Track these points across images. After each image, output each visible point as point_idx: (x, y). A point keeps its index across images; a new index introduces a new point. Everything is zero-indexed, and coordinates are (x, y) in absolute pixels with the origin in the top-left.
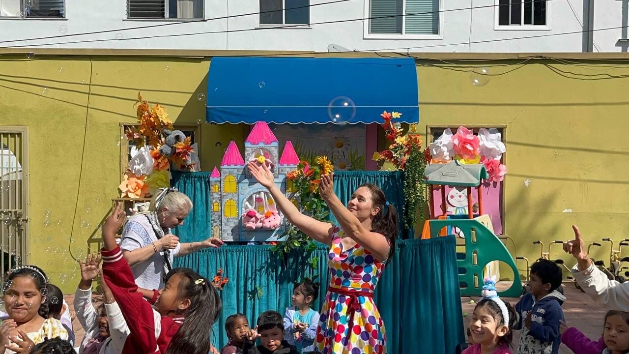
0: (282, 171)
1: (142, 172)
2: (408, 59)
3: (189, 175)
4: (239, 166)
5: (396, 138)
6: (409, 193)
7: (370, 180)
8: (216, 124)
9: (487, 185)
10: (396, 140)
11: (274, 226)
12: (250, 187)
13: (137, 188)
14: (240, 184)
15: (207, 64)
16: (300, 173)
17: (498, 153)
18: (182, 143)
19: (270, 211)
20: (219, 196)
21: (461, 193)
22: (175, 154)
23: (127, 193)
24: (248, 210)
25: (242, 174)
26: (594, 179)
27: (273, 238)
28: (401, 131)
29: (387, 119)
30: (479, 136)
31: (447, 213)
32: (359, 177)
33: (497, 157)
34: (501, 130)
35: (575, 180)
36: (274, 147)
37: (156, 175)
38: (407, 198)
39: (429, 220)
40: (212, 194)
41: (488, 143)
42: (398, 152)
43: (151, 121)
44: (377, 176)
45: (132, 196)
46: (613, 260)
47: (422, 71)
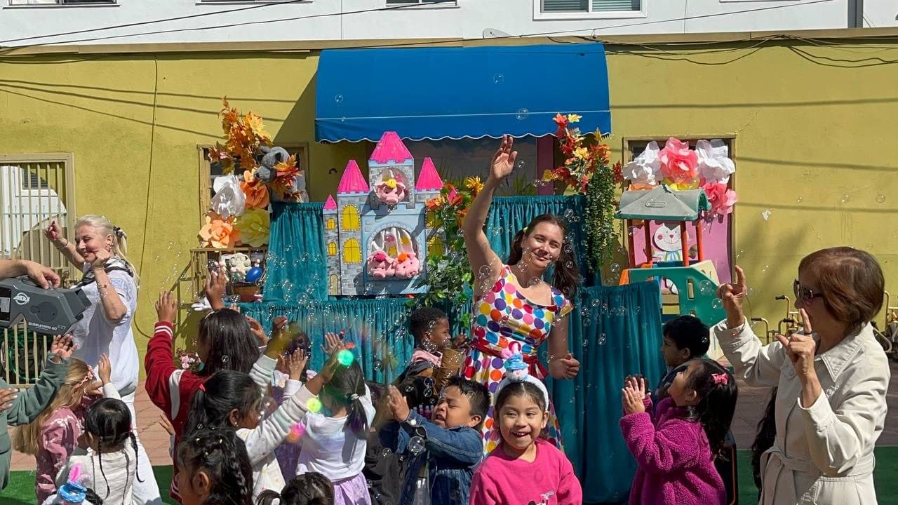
0: (420, 198)
1: (230, 213)
2: (593, 45)
3: (294, 207)
4: (362, 193)
5: (575, 150)
6: (593, 224)
7: (539, 208)
8: (329, 143)
9: (708, 219)
10: (574, 152)
11: (411, 273)
12: (377, 220)
13: (224, 234)
14: (363, 218)
15: (314, 61)
16: (444, 200)
17: (723, 174)
18: (284, 164)
19: (404, 252)
20: (336, 235)
21: (672, 232)
22: (275, 179)
23: (210, 241)
24: (375, 252)
25: (365, 204)
26: (861, 207)
27: (409, 290)
28: (581, 141)
29: (561, 124)
30: (697, 151)
31: (654, 260)
32: (525, 204)
33: (723, 179)
34: (727, 141)
35: (834, 209)
36: (408, 166)
37: (248, 216)
38: (590, 231)
39: (627, 270)
40: (326, 232)
41: (709, 160)
42: (577, 170)
43: (242, 135)
44: (549, 203)
45: (217, 245)
46: (890, 320)
47: (614, 62)
